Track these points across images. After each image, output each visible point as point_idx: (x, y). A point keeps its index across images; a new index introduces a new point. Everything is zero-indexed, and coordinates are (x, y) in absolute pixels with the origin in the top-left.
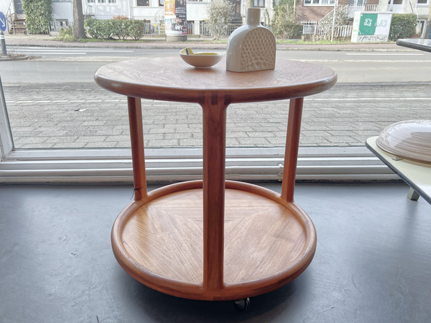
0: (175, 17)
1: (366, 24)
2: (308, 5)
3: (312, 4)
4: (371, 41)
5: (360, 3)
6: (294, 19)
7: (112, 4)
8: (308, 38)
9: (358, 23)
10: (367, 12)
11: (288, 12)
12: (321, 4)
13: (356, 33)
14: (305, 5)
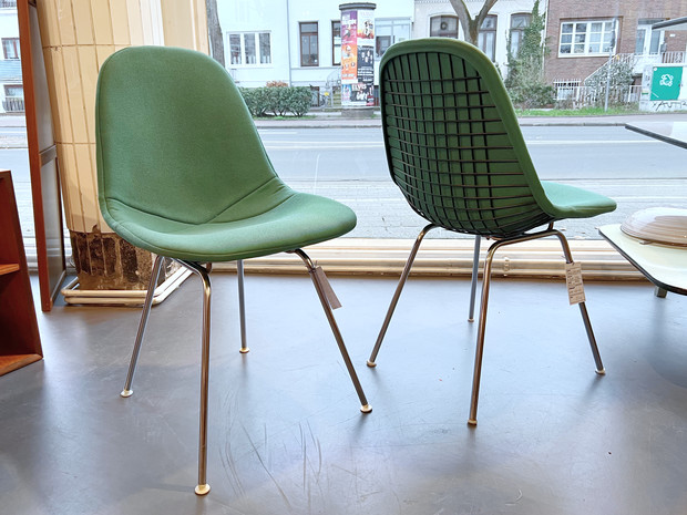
0: (357, 81)
1: (662, 83)
2: (566, 55)
3: (572, 54)
4: (672, 109)
5: (654, 49)
6: (543, 78)
7: (264, 65)
8: (565, 107)
9: (649, 82)
10: (665, 65)
11: (533, 68)
12: (586, 53)
13: (648, 97)
14: (561, 55)
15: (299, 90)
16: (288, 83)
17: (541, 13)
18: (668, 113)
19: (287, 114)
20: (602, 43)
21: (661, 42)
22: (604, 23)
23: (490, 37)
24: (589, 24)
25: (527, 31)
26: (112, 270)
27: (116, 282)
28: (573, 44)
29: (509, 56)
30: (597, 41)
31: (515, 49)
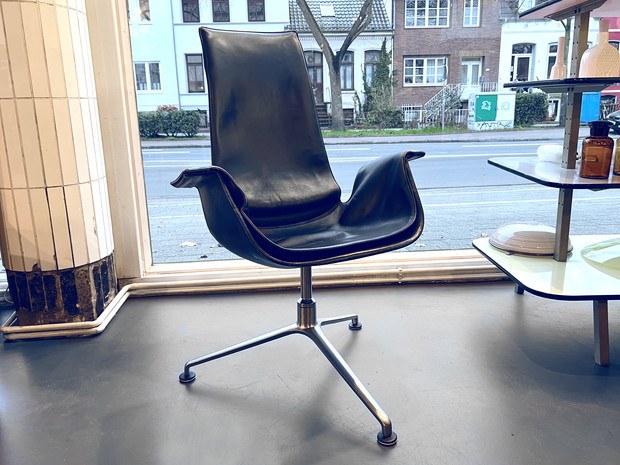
1: (483, 107)
2: (409, 85)
3: (414, 84)
4: (492, 128)
5: (475, 81)
6: (393, 104)
7: (155, 91)
8: (412, 127)
9: (474, 107)
10: (484, 93)
11: (384, 95)
12: (425, 84)
13: (473, 119)
14: (405, 85)
15: (189, 113)
16: (178, 107)
17: (388, 51)
18: (489, 131)
19: (179, 134)
20: (436, 75)
21: (480, 75)
22: (436, 59)
23: (349, 69)
24: (425, 60)
25: (378, 65)
26: (52, 305)
27: (57, 316)
28: (414, 76)
29: (365, 85)
30: (433, 74)
31: (369, 79)
